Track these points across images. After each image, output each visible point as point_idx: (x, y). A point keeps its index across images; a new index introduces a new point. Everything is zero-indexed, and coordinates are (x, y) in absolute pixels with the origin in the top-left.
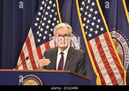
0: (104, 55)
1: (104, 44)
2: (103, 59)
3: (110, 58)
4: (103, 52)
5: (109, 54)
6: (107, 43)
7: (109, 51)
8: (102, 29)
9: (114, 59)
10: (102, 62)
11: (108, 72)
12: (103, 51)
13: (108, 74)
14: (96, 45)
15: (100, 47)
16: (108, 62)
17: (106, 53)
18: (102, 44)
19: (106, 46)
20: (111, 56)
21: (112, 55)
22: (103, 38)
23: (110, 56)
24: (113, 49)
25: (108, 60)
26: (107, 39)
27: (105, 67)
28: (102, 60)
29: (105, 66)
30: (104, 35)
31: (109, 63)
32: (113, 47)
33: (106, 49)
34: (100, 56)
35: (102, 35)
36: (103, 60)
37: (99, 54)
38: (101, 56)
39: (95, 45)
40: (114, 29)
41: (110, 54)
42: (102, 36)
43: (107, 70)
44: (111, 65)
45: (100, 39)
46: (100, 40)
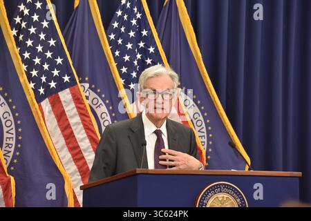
0: (72, 133)
1: (70, 109)
2: (68, 141)
3: (84, 138)
4: (68, 126)
5: (81, 130)
6: (78, 108)
7: (82, 125)
8: (66, 79)
9: (91, 142)
10: (66, 148)
11: (79, 168)
12: (69, 124)
13: (79, 174)
14: (52, 113)
15: (61, 116)
16: (78, 147)
17: (75, 129)
18: (66, 109)
19: (75, 115)
20: (85, 135)
21: (87, 133)
22: (70, 96)
23: (82, 134)
24: (91, 121)
25: (80, 144)
26: (78, 100)
27: (72, 159)
28: (66, 142)
29: (73, 156)
30: (71, 91)
31: (80, 151)
32: (89, 117)
33: (74, 119)
34: (62, 136)
35: (68, 90)
36: (67, 144)
37: (60, 132)
38: (64, 136)
39: (49, 112)
40: (87, 79)
41: (84, 131)
42: (68, 94)
43: (77, 165)
44: (85, 154)
45: (62, 99)
46: (60, 101)
